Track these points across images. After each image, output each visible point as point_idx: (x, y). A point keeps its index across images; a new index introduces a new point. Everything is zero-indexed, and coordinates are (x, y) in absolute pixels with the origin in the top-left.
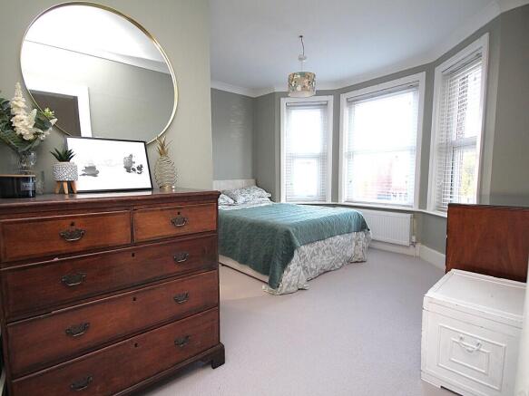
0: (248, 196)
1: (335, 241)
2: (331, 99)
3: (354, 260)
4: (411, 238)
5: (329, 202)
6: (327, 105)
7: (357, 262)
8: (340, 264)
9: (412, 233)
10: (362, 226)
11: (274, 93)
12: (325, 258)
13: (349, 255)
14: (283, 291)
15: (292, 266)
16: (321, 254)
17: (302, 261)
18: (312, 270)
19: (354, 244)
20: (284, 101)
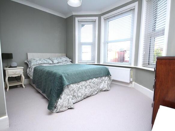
0: (60, 60)
1: (92, 81)
2: (97, 18)
3: (104, 90)
4: (130, 79)
5: (96, 63)
6: (95, 21)
7: (105, 91)
8: (96, 92)
9: (131, 77)
10: (108, 74)
11: (73, 15)
12: (86, 90)
13: (101, 87)
14: (58, 111)
15: (63, 96)
16: (84, 88)
17: (72, 92)
18: (78, 97)
19: (103, 82)
20: (77, 19)
